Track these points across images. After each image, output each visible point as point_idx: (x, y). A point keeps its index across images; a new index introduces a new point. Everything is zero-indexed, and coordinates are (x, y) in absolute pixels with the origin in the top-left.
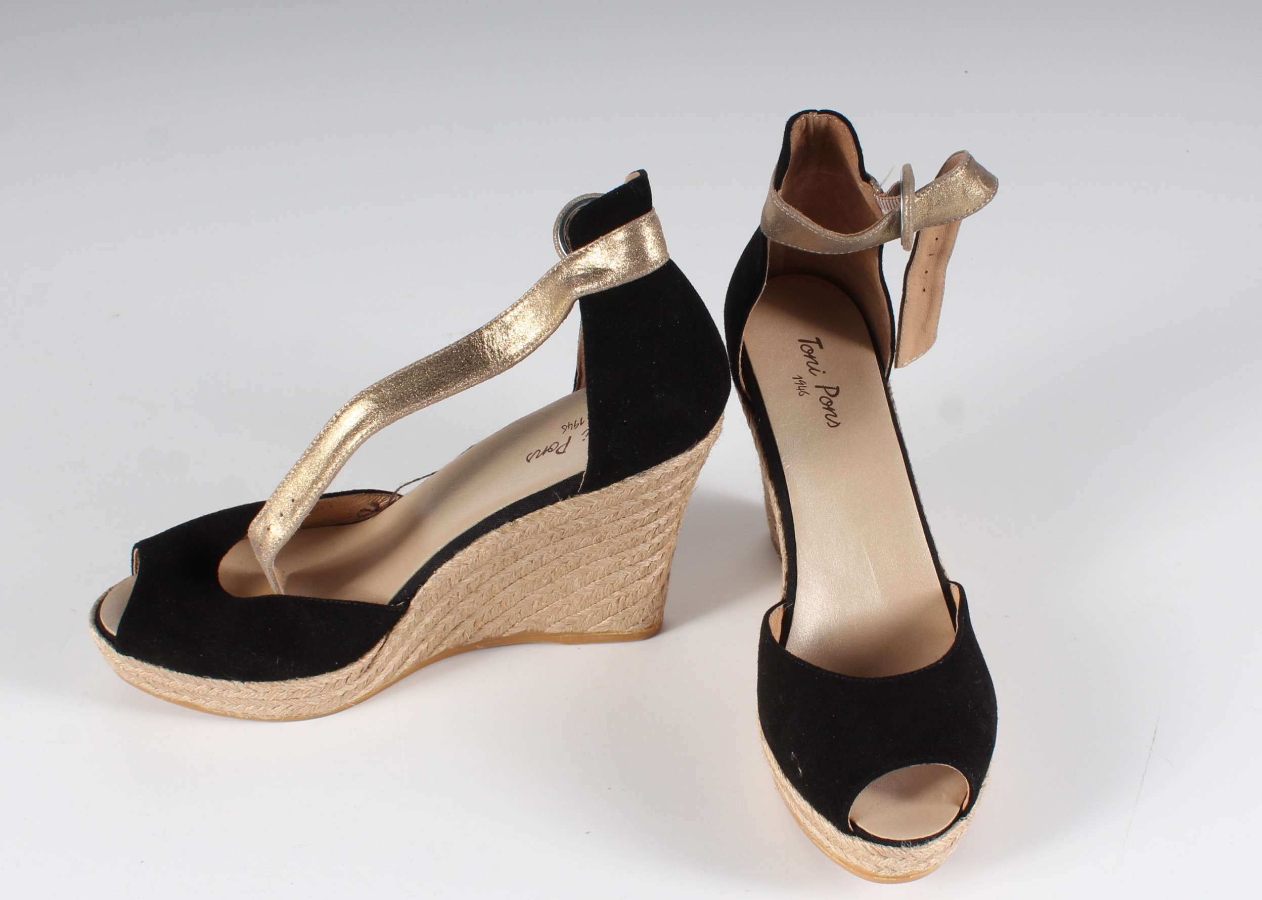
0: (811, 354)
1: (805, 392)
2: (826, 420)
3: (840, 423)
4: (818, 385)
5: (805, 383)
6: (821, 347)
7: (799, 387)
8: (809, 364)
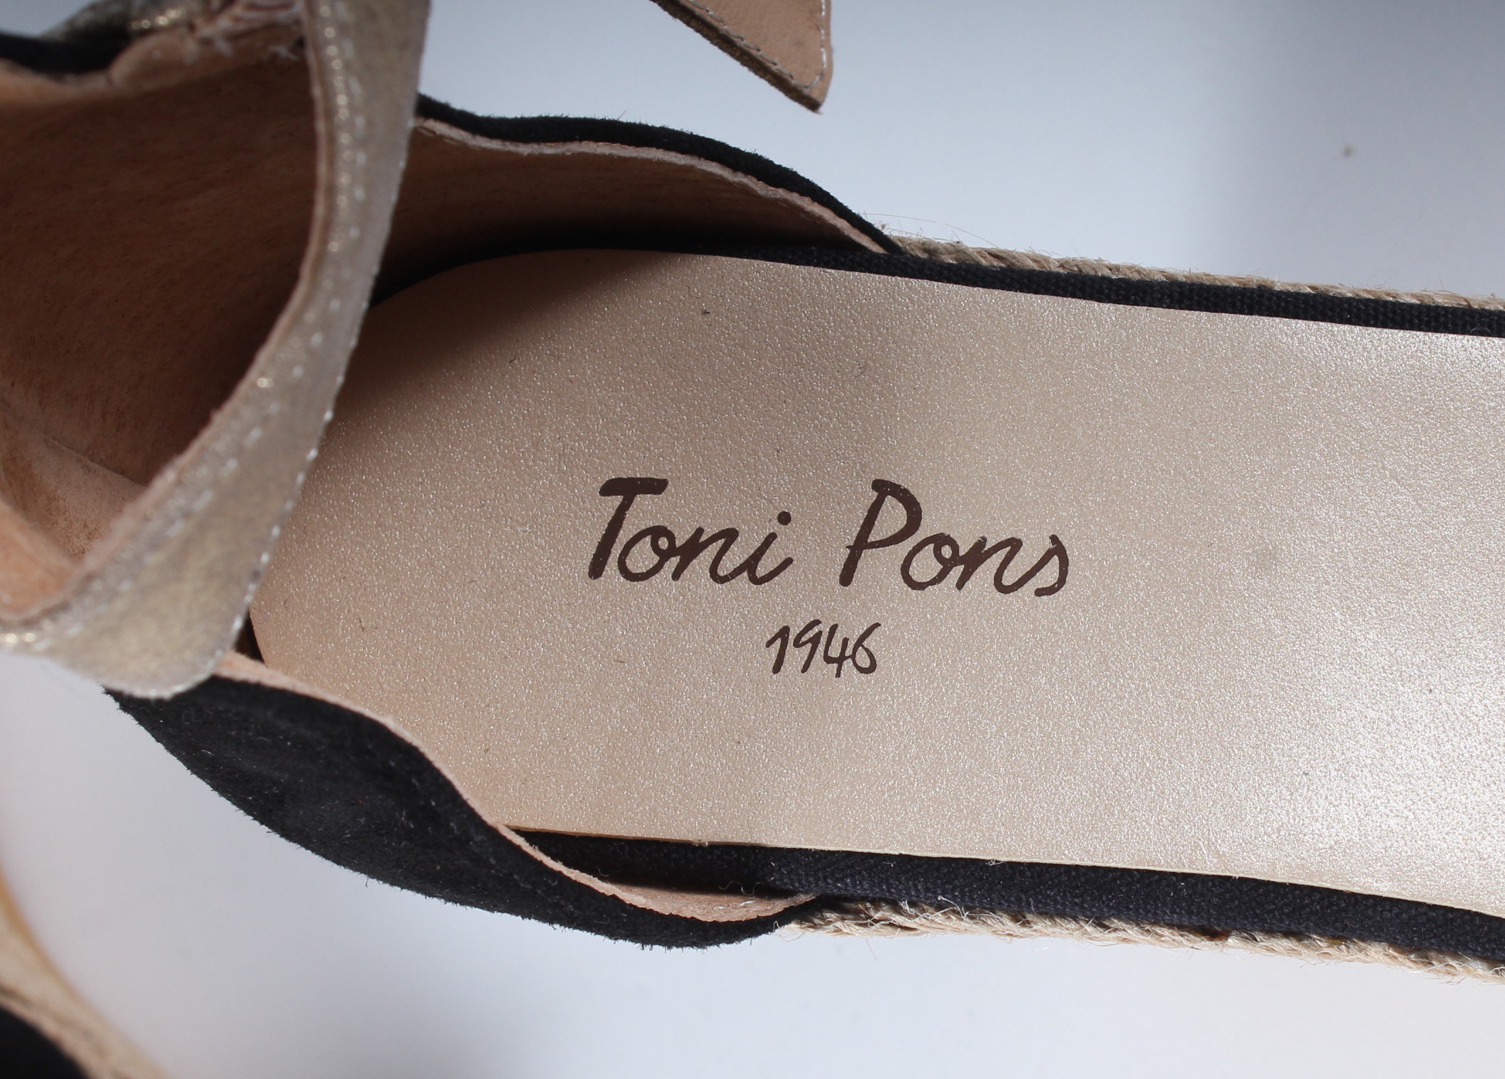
0: (678, 543)
1: (860, 642)
2: (1020, 592)
3: (1054, 539)
4: (839, 568)
5: (817, 622)
6: (656, 486)
7: (828, 660)
8: (722, 572)
